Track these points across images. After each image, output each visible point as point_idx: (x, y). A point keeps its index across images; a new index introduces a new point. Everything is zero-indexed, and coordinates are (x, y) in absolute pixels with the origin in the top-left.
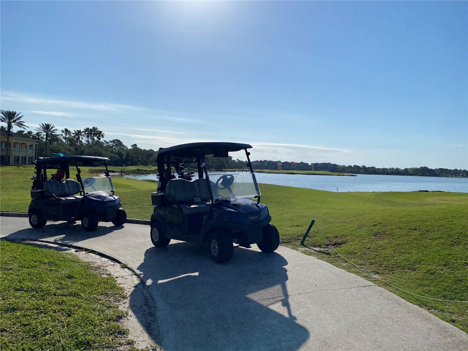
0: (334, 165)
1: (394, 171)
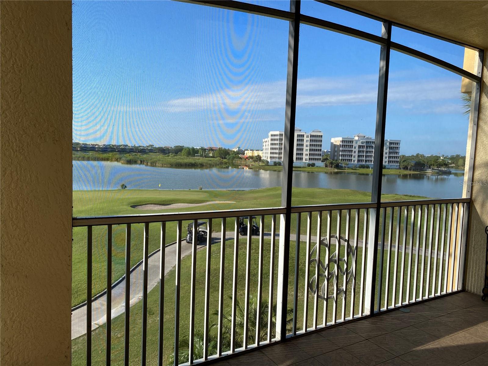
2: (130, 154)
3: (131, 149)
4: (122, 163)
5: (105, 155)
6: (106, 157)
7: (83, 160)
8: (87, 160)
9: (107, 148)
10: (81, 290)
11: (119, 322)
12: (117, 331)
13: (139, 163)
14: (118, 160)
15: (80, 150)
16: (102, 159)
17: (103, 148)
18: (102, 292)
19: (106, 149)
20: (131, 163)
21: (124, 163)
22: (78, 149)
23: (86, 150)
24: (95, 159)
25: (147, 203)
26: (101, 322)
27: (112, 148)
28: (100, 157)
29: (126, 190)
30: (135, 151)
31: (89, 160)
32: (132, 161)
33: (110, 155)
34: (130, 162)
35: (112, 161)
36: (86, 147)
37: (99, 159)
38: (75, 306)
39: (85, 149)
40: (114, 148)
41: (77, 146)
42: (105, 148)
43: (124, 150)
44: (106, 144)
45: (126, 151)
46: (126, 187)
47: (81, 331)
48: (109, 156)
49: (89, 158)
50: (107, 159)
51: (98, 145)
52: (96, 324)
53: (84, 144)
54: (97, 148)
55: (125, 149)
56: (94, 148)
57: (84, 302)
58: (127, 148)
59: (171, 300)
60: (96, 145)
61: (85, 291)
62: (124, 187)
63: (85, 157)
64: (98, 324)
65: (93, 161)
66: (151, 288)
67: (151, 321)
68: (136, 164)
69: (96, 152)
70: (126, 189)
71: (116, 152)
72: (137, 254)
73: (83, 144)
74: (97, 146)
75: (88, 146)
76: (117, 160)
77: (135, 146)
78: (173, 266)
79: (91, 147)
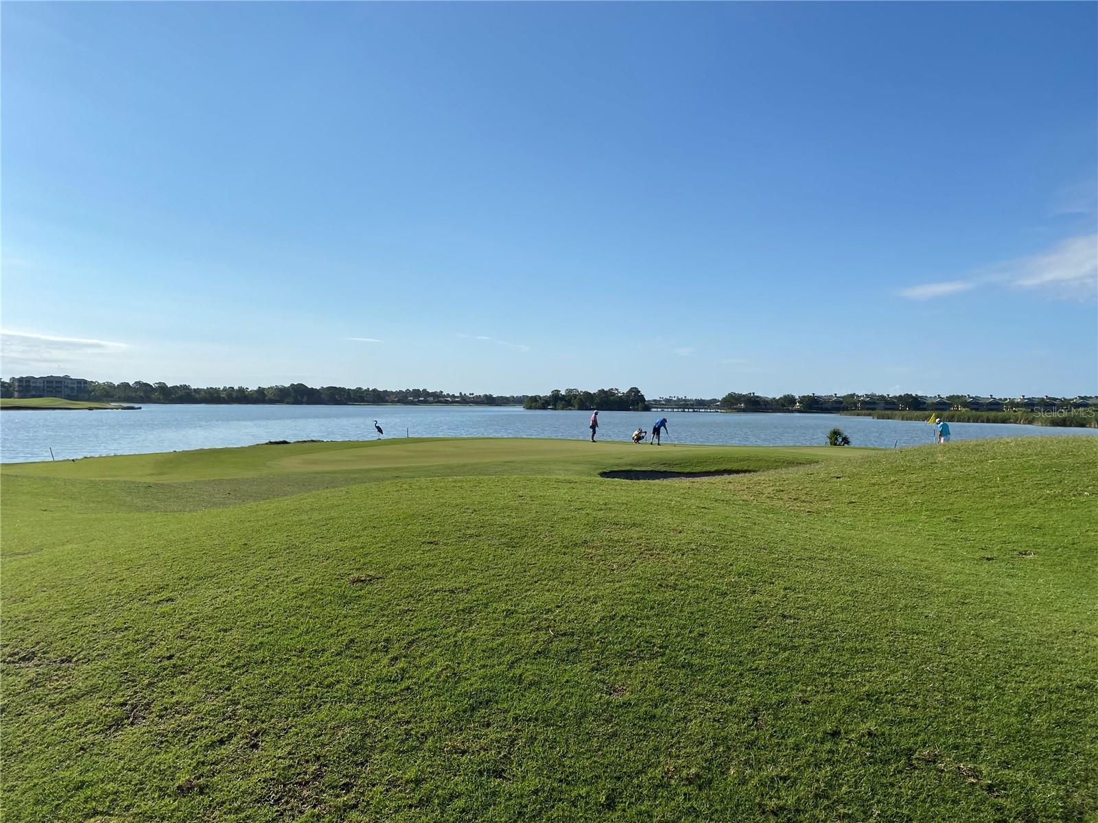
0: (80, 383)
1: (234, 394)
46: (846, 441)
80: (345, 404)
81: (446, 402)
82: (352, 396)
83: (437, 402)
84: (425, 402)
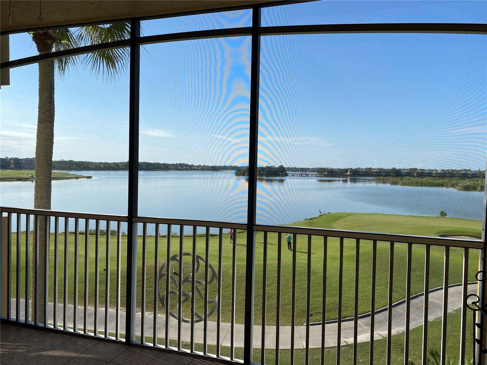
2: (469, 179)
3: (474, 174)
4: (458, 189)
5: (441, 181)
6: (441, 183)
7: (417, 186)
8: (420, 186)
9: (445, 173)
10: (346, 306)
11: (367, 347)
12: (361, 355)
13: (479, 189)
14: (455, 186)
15: (416, 176)
16: (436, 184)
17: (441, 173)
18: (364, 314)
19: (444, 175)
20: (469, 189)
21: (460, 189)
22: (415, 175)
23: (423, 176)
24: (429, 184)
25: (461, 234)
26: (351, 342)
27: (451, 173)
28: (434, 183)
29: (446, 218)
30: (479, 176)
31: (422, 186)
32: (471, 187)
33: (446, 180)
34: (467, 188)
35: (447, 187)
36: (423, 173)
37: (433, 185)
38: (335, 319)
39: (421, 174)
40: (454, 174)
41: (414, 171)
42: (443, 173)
43: (465, 175)
44: (446, 170)
45: (467, 177)
46: (445, 214)
47: (330, 343)
48: (445, 182)
49: (422, 183)
50: (442, 185)
51: (436, 170)
52: (345, 341)
53: (422, 169)
54: (434, 173)
55: (467, 174)
56: (431, 173)
57: (344, 318)
58: (469, 172)
59: (434, 345)
60: (433, 170)
61: (349, 308)
62: (443, 214)
63: (418, 182)
64: (346, 342)
65: (427, 186)
66: (417, 325)
67: (400, 359)
68: (475, 191)
69: (433, 178)
70: (446, 216)
71: (456, 177)
72: (418, 285)
73: (420, 170)
74: (434, 172)
75: (425, 172)
76: (453, 186)
77: (479, 170)
78: (455, 309)
79: (428, 173)
80: (153, 170)
81: (195, 169)
82: (156, 166)
83: (191, 169)
84: (186, 169)
